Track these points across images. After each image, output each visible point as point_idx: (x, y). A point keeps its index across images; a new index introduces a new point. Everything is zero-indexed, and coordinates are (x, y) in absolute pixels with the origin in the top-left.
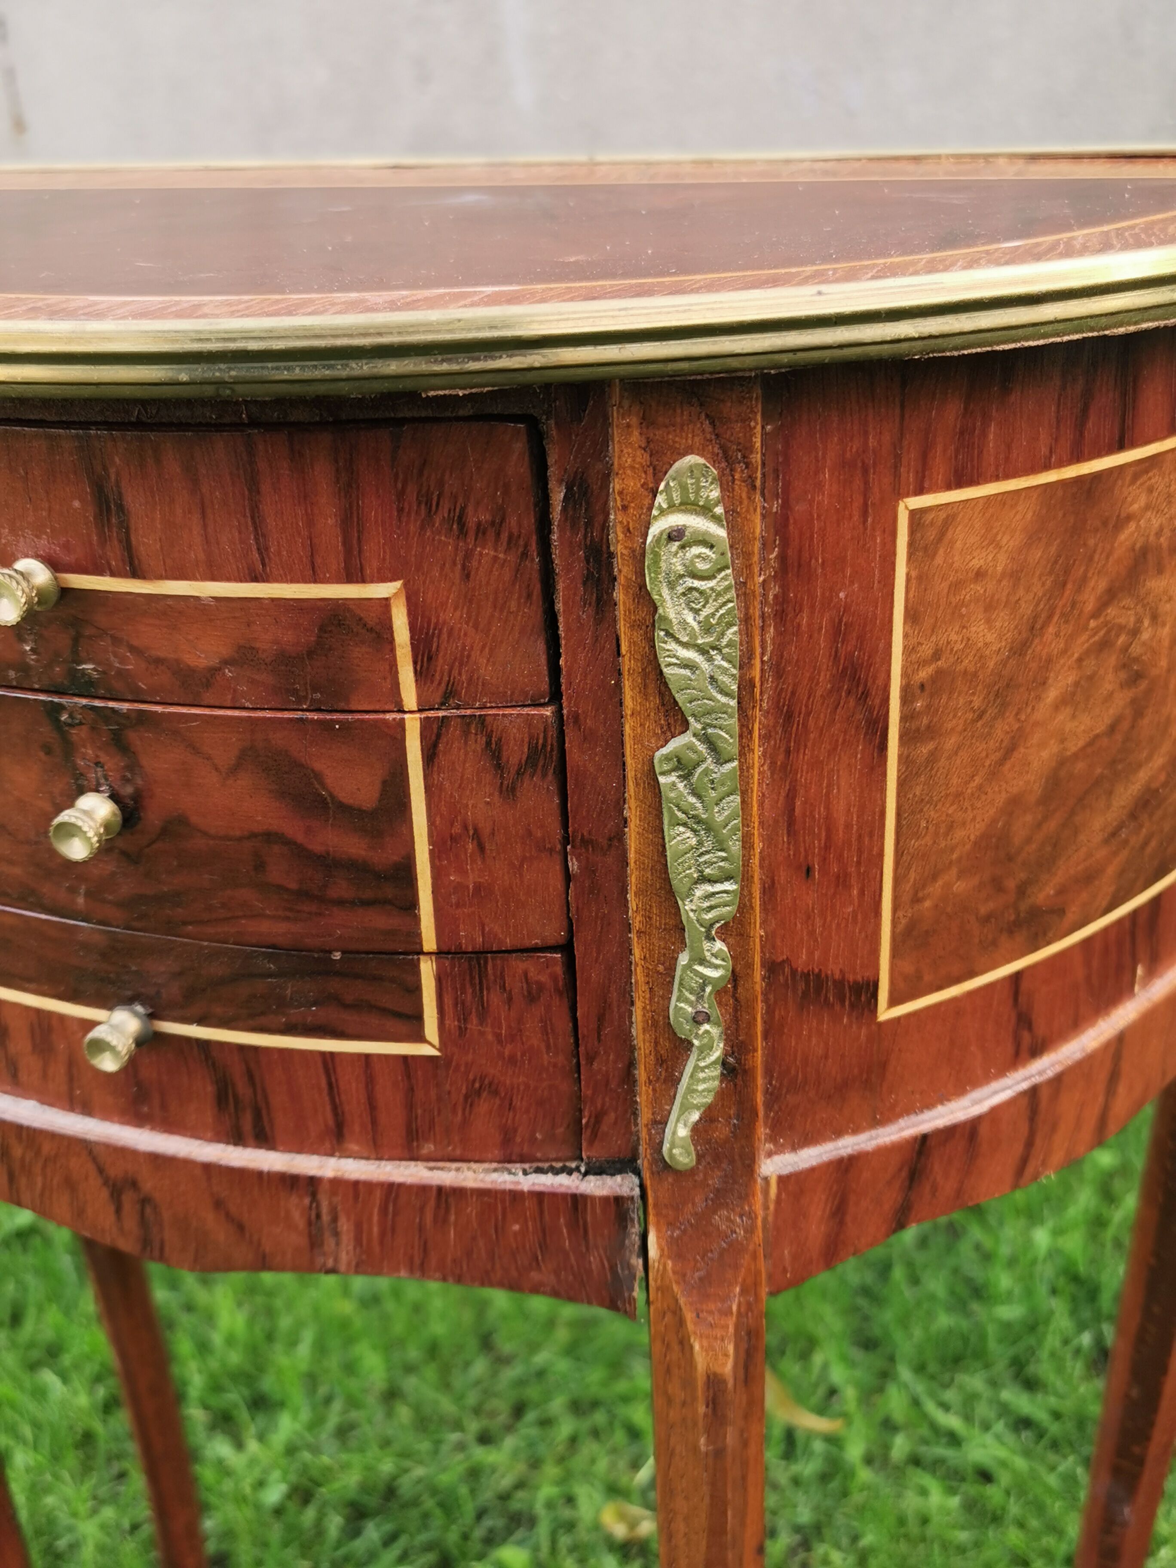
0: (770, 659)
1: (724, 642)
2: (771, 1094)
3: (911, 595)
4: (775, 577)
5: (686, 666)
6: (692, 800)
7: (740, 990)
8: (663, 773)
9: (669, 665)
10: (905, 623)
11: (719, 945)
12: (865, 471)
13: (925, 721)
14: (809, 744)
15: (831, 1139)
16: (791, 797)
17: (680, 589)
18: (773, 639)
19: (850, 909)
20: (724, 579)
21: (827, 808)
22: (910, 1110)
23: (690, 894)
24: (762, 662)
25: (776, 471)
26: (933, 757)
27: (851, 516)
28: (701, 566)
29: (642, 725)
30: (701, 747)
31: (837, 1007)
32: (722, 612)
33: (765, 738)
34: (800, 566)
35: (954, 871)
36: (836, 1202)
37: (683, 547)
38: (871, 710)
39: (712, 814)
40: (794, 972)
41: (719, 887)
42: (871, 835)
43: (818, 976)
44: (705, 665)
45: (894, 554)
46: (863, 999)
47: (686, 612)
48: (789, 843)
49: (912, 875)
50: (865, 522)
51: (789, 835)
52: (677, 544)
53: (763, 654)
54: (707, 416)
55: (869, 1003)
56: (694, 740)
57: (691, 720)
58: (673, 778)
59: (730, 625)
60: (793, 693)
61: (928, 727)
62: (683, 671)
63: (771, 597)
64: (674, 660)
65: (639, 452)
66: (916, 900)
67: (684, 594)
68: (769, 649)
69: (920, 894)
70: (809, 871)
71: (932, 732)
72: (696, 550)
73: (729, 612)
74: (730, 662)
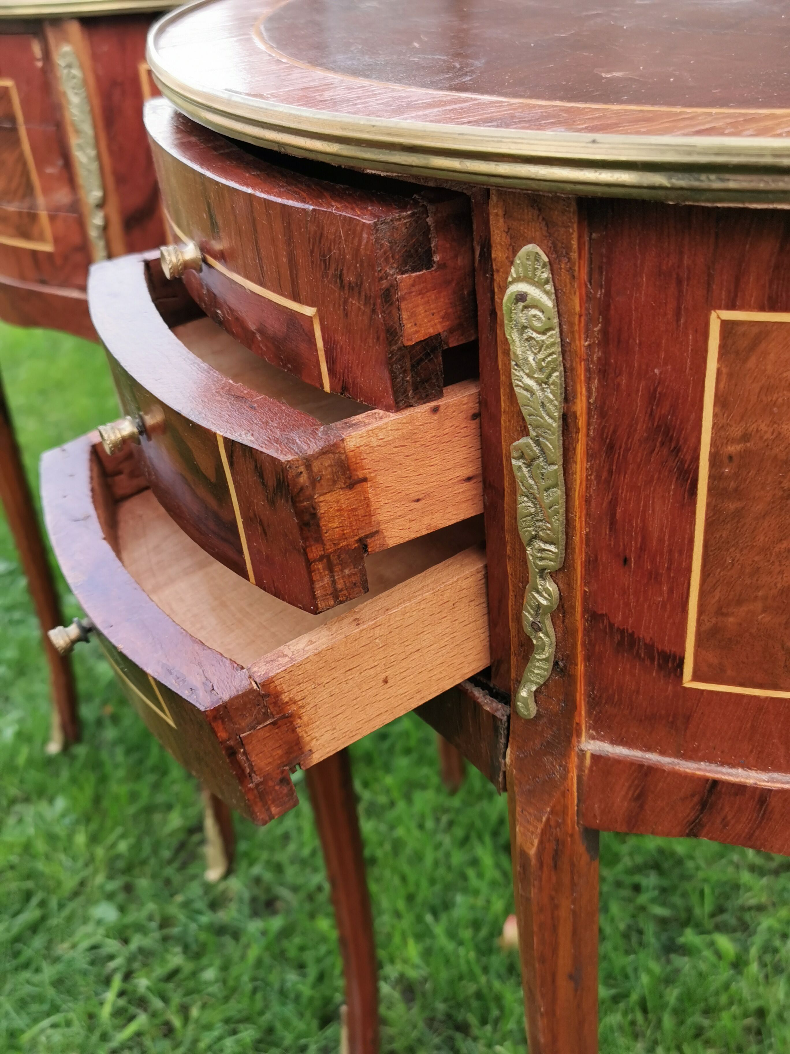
0: (595, 401)
1: (551, 380)
2: (594, 699)
3: (722, 385)
4: (599, 344)
5: (527, 390)
6: (531, 482)
7: (566, 621)
8: (514, 458)
9: (518, 386)
10: (715, 405)
11: (551, 586)
12: (679, 282)
13: (733, 484)
14: (629, 472)
15: (641, 750)
16: (613, 504)
17: (525, 336)
18: (597, 389)
19: (660, 599)
20: (551, 336)
21: (643, 521)
22: (710, 759)
23: (530, 543)
24: (589, 403)
25: (600, 268)
26: (738, 514)
27: (665, 314)
28: (537, 324)
29: (509, 421)
30: (537, 450)
31: (648, 662)
32: (549, 359)
33: (590, 456)
34: (619, 341)
35: (759, 605)
36: (638, 792)
37: (526, 307)
38: (683, 462)
39: (543, 496)
40: (611, 626)
41: (548, 547)
42: (681, 552)
43: (632, 635)
44: (539, 393)
45: (706, 351)
46: (670, 665)
47: (529, 353)
48: (610, 536)
49: (717, 594)
50: (678, 320)
51: (611, 529)
52: (523, 304)
53: (589, 397)
54: (543, 219)
55: (675, 670)
56: (531, 442)
57: (530, 428)
58: (520, 463)
59: (554, 370)
60: (614, 432)
61: (736, 490)
62: (525, 393)
63: (595, 358)
64: (520, 383)
65: (504, 235)
66: (720, 612)
67: (527, 339)
68: (594, 394)
69: (724, 610)
70: (626, 561)
71: (738, 494)
72: (534, 312)
73: (554, 361)
74: (554, 396)
